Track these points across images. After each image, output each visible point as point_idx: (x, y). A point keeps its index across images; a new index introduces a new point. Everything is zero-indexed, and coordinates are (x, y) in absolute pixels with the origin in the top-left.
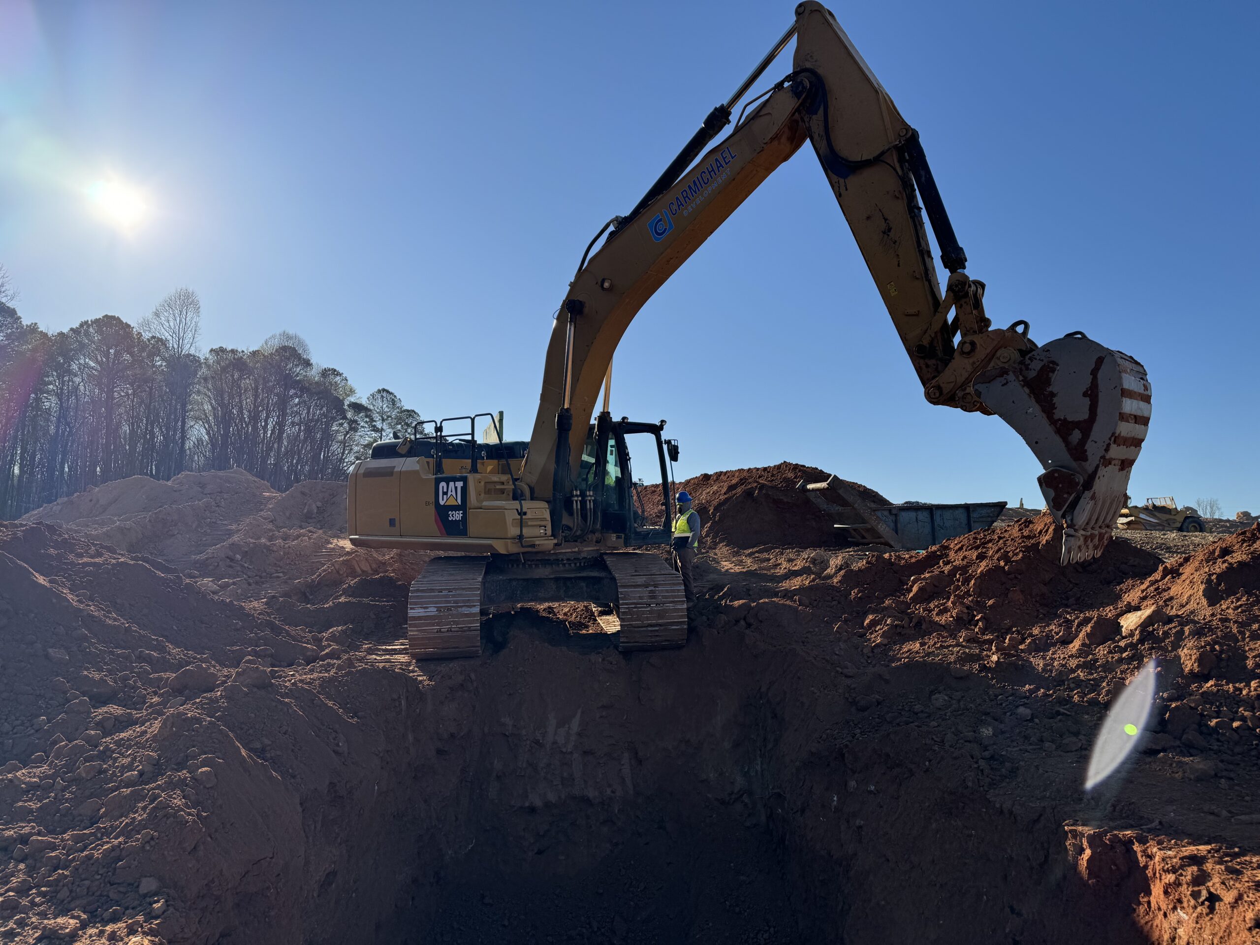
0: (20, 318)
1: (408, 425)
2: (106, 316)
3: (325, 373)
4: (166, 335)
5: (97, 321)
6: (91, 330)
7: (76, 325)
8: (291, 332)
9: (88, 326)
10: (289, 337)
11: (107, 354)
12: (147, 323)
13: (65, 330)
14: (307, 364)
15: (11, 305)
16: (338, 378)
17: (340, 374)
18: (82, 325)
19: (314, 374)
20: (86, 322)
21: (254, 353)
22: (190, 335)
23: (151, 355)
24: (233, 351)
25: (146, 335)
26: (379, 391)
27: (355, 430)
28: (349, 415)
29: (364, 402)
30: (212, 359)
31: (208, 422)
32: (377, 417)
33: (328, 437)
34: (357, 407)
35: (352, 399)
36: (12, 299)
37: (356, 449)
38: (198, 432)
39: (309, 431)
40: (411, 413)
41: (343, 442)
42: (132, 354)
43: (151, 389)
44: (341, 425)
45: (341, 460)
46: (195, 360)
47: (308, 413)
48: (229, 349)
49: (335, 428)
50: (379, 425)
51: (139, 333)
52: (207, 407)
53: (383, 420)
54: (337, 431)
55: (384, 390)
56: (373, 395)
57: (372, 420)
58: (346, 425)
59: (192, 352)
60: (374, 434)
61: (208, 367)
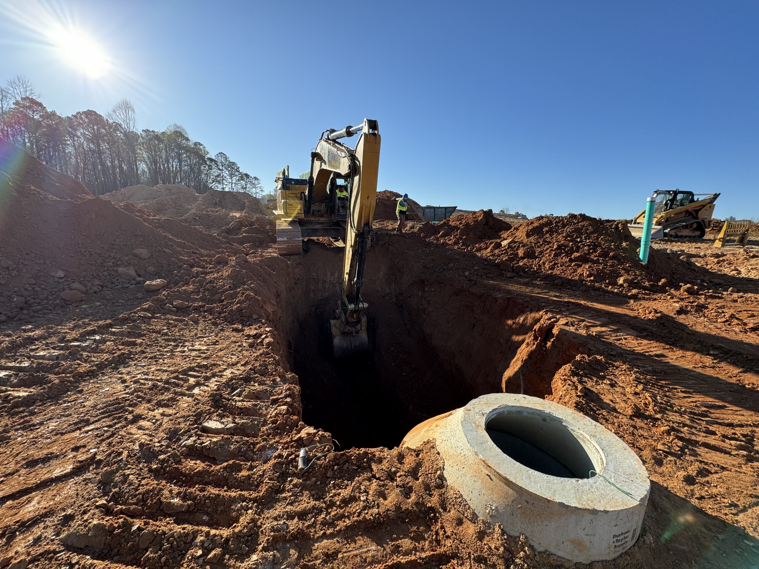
0: (45, 108)
1: (233, 168)
2: (89, 110)
3: (195, 144)
4: (120, 122)
5: (84, 112)
6: (83, 116)
7: (75, 114)
8: (179, 124)
9: (81, 114)
10: (178, 127)
11: (94, 129)
12: (109, 115)
13: (70, 116)
14: (187, 139)
15: (39, 100)
16: (201, 147)
17: (201, 145)
18: (77, 113)
19: (191, 144)
20: (79, 113)
21: (163, 133)
22: (132, 122)
23: (115, 131)
24: (153, 131)
25: (111, 121)
26: (220, 153)
27: (211, 169)
28: (208, 163)
29: (213, 157)
30: (144, 134)
31: (146, 162)
32: (220, 164)
33: (200, 172)
34: (211, 160)
35: (208, 156)
36: (39, 97)
37: (212, 177)
38: (143, 167)
39: (192, 169)
40: (234, 163)
41: (207, 174)
42: (105, 129)
43: (118, 146)
44: (205, 167)
45: (207, 182)
46: (136, 134)
47: (190, 161)
48: (151, 130)
49: (202, 168)
50: (221, 168)
51: (107, 120)
52: (145, 155)
53: (222, 166)
54: (204, 169)
55: (221, 153)
56: (217, 155)
57: (218, 166)
58: (207, 167)
59: (134, 130)
60: (219, 171)
61: (143, 138)
